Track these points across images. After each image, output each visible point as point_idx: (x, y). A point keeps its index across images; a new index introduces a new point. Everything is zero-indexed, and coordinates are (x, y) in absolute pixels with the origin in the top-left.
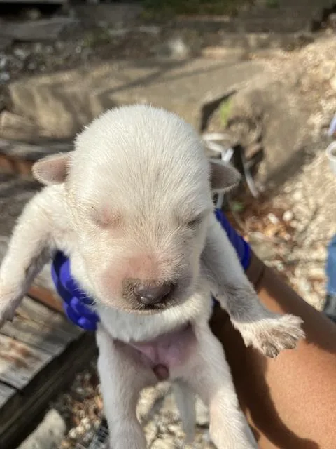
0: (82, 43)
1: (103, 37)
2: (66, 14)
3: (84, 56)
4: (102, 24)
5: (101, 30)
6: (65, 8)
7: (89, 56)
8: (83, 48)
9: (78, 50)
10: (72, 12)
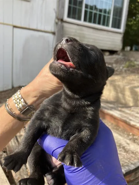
0: (123, 65)
1: (132, 64)
2: (119, 55)
3: (123, 71)
4: (132, 59)
5: (131, 61)
6: (119, 52)
7: (125, 71)
8: (123, 67)
9: (121, 68)
10: (121, 54)
